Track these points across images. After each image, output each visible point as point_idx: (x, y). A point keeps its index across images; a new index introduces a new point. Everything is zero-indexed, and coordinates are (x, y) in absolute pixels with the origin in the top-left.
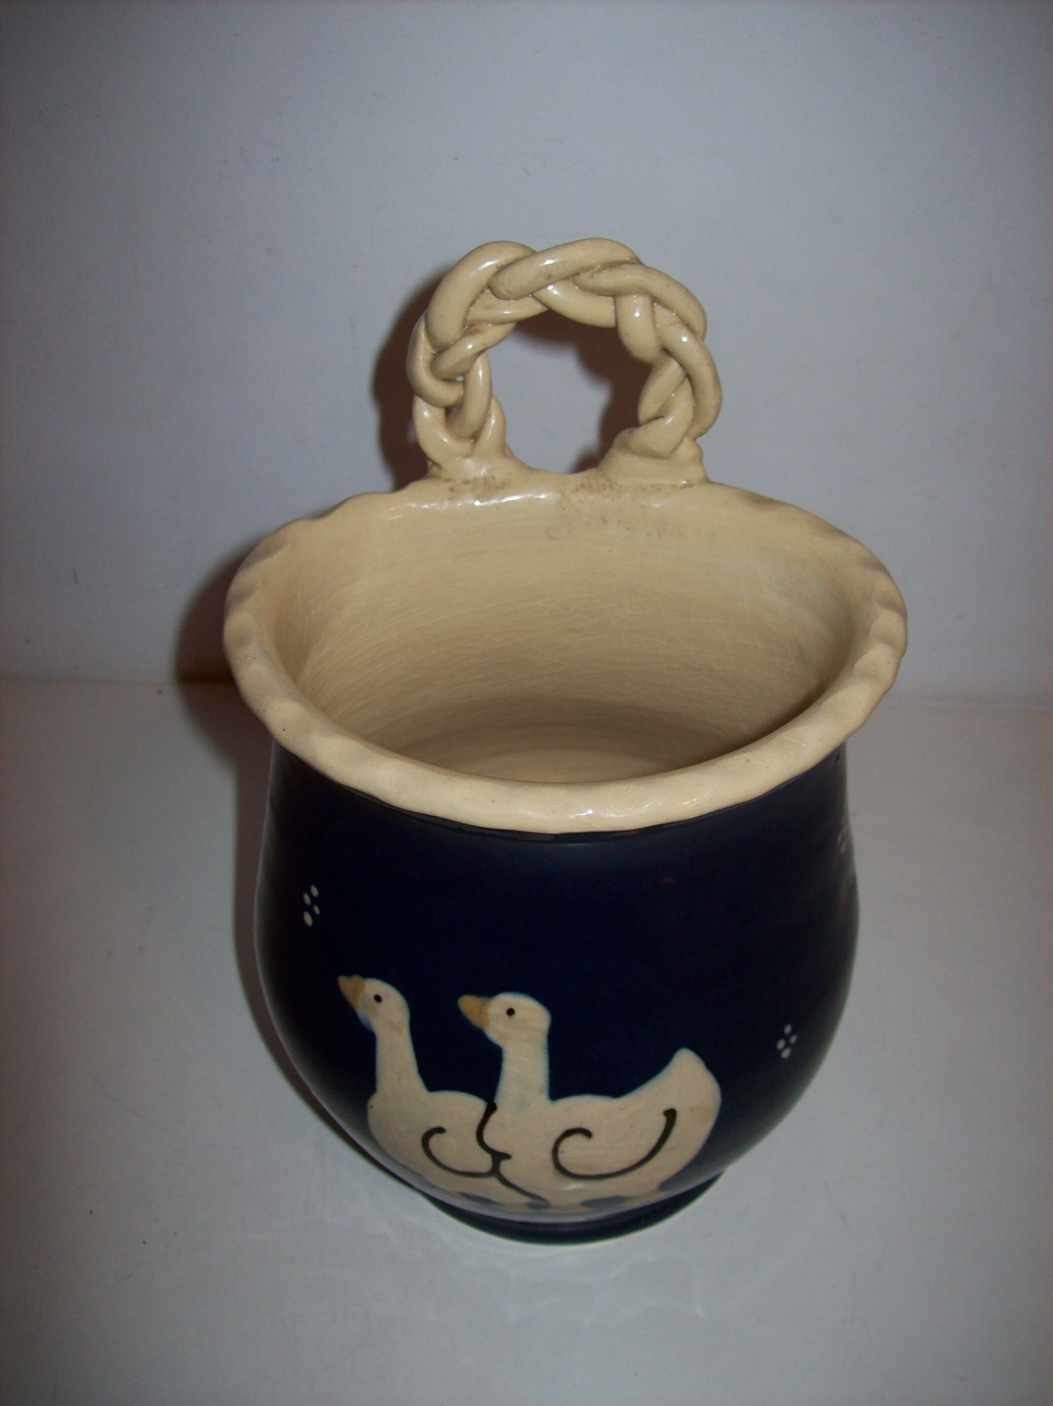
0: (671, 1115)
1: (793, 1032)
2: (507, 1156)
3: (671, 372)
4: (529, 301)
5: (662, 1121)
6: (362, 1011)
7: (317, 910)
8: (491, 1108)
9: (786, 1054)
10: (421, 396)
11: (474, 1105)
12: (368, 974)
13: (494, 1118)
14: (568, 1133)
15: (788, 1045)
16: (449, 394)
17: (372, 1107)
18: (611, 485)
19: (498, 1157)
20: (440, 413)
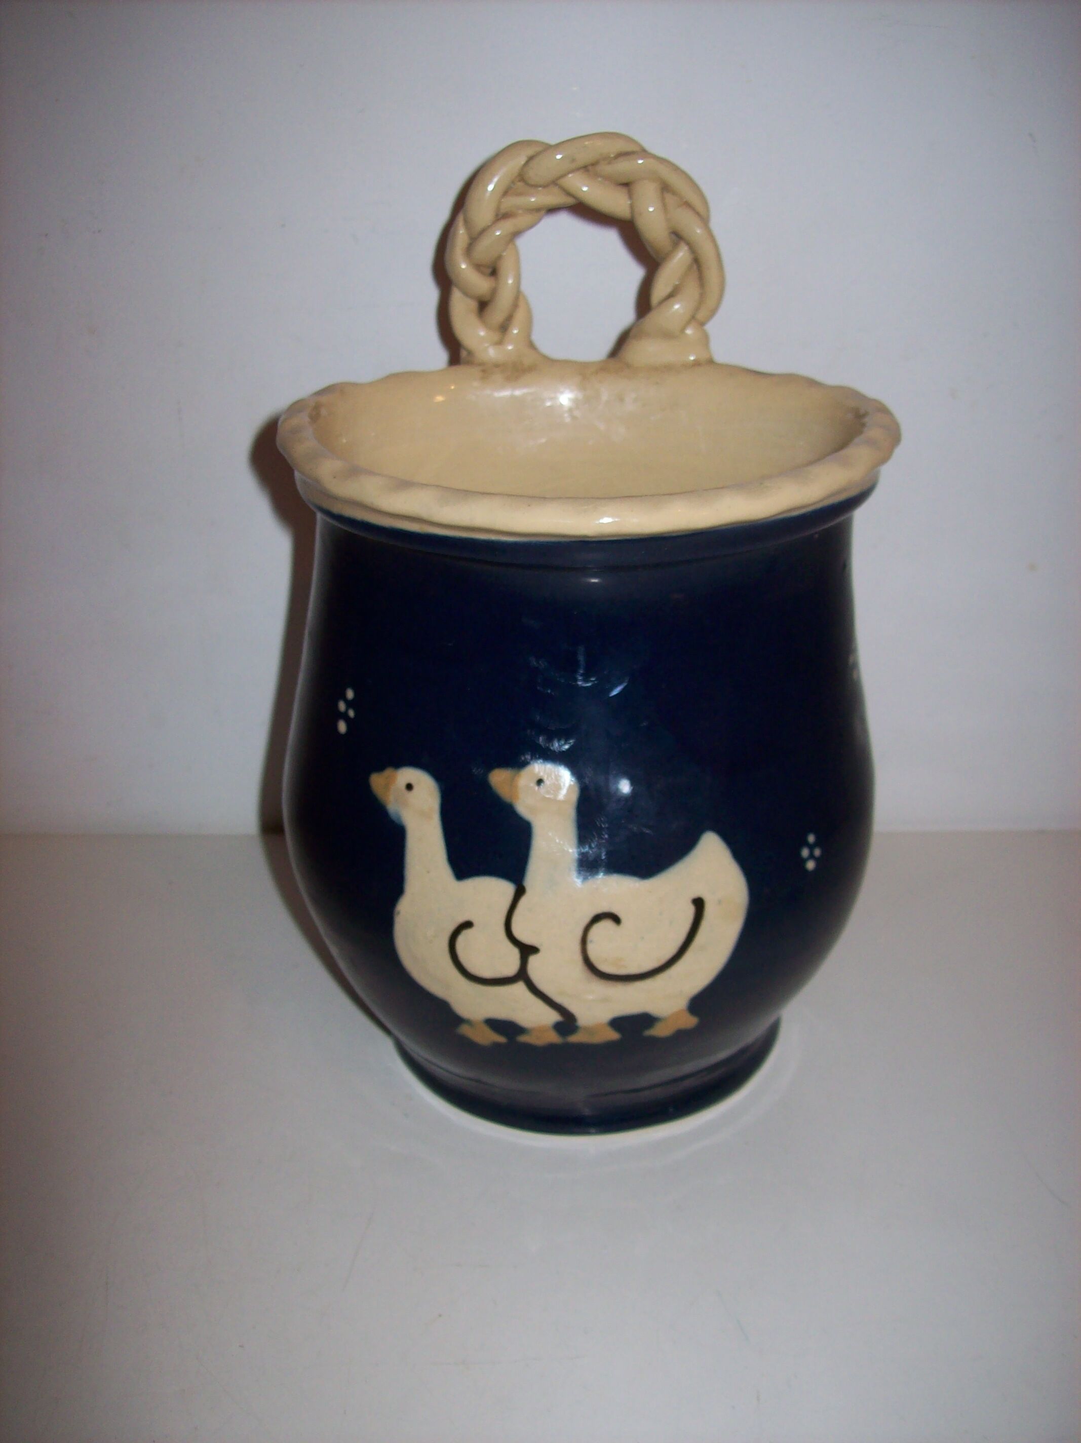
0: (699, 904)
1: (816, 844)
2: (534, 950)
3: (681, 256)
4: (555, 190)
5: (691, 910)
6: (392, 806)
7: (351, 713)
8: (520, 892)
9: (811, 865)
10: (456, 286)
11: (502, 889)
12: (398, 764)
13: (523, 902)
14: (597, 918)
15: (811, 856)
16: (481, 284)
17: (399, 913)
18: (628, 366)
19: (527, 951)
20: (473, 305)
